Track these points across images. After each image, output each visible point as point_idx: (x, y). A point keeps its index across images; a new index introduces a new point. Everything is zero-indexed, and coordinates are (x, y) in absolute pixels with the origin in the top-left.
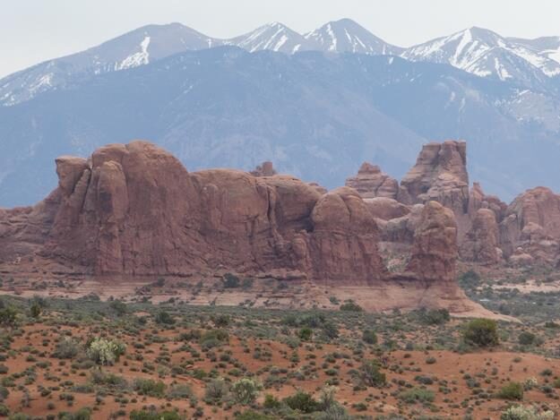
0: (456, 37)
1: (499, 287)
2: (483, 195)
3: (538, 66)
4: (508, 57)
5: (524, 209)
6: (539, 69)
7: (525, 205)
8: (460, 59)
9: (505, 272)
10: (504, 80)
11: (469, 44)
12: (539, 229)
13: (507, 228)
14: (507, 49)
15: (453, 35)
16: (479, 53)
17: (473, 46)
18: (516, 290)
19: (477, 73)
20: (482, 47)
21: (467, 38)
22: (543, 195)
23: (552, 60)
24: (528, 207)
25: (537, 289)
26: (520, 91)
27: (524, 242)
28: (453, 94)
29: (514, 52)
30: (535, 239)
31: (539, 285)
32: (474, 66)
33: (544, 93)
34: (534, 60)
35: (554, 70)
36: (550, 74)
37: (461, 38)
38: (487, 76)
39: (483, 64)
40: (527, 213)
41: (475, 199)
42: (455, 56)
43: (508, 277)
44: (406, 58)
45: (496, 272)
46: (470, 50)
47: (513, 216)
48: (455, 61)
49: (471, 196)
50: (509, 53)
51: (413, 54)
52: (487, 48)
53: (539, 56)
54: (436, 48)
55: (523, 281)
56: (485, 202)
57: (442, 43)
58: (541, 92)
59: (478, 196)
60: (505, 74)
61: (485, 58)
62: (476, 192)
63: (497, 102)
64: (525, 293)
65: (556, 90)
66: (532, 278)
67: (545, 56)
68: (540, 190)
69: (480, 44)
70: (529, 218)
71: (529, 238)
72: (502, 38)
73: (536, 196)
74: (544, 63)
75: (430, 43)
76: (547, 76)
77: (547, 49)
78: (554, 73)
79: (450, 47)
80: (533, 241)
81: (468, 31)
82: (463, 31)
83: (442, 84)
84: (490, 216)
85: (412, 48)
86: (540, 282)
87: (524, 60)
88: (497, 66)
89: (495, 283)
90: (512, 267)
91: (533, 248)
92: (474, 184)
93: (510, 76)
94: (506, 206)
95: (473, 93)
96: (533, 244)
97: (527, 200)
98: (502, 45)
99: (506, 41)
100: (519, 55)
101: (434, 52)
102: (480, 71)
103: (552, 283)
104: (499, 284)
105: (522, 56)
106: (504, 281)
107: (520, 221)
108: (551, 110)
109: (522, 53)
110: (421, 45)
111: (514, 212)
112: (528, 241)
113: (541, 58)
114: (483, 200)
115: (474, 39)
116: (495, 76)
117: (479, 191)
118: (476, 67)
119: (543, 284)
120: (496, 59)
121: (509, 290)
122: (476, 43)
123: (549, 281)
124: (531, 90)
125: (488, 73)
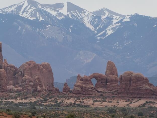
0: (21, 4)
1: (5, 101)
2: (8, 65)
3: (55, 15)
4: (43, 12)
5: (24, 70)
6: (55, 16)
7: (24, 68)
8: (23, 13)
9: (9, 94)
10: (41, 21)
11: (27, 7)
12: (29, 78)
13: (17, 78)
14: (42, 8)
15: (20, 3)
16: (30, 10)
17: (28, 8)
18: (12, 102)
19: (30, 18)
20: (32, 8)
21: (26, 4)
22: (32, 64)
23: (61, 13)
24: (25, 69)
25: (21, 101)
26: (47, 26)
27: (23, 83)
28: (20, 27)
29: (45, 9)
30: (27, 82)
31: (22, 100)
32: (29, 15)
33: (57, 26)
34: (53, 13)
35: (61, 17)
36: (60, 18)
37: (23, 4)
38: (34, 19)
39: (32, 15)
40: (25, 72)
41: (5, 66)
42: (21, 12)
43: (10, 97)
44: (1, 13)
45: (5, 95)
46: (27, 9)
47: (20, 73)
48: (21, 13)
49: (3, 65)
50: (43, 10)
51: (4, 11)
52: (34, 8)
53: (55, 11)
54: (13, 8)
55: (16, 98)
56: (9, 67)
57: (16, 6)
58: (56, 26)
59: (6, 65)
60: (41, 19)
61: (33, 12)
62: (5, 64)
63: (38, 30)
64: (16, 103)
65: (62, 25)
66: (19, 97)
67: (58, 11)
68: (31, 62)
69: (31, 7)
70: (26, 74)
71: (25, 82)
72: (40, 4)
73: (29, 65)
74: (57, 14)
75: (11, 7)
76: (59, 19)
77: (58, 8)
78: (61, 18)
79: (19, 8)
80: (26, 83)
81: (26, 1)
82: (24, 2)
83: (15, 23)
84: (4, 72)
85: (3, 9)
86: (22, 98)
87: (49, 13)
88: (38, 16)
89: (4, 99)
90: (13, 93)
91: (27, 86)
92: (5, 60)
93: (43, 20)
94: (17, 69)
95: (28, 26)
96: (27, 84)
97: (25, 66)
98: (40, 7)
99: (42, 5)
100: (47, 11)
101: (12, 10)
102: (31, 17)
103: (28, 99)
104: (6, 99)
105: (48, 11)
106: (8, 98)
107: (22, 75)
108: (60, 33)
109: (48, 10)
110: (7, 7)
111: (21, 71)
112: (24, 83)
113: (56, 12)
114: (8, 66)
115: (29, 5)
116: (37, 19)
117: (6, 63)
118: (29, 16)
119: (24, 99)
120: (38, 13)
121: (9, 102)
122: (29, 6)
123: (27, 98)
124: (52, 25)
125: (35, 18)
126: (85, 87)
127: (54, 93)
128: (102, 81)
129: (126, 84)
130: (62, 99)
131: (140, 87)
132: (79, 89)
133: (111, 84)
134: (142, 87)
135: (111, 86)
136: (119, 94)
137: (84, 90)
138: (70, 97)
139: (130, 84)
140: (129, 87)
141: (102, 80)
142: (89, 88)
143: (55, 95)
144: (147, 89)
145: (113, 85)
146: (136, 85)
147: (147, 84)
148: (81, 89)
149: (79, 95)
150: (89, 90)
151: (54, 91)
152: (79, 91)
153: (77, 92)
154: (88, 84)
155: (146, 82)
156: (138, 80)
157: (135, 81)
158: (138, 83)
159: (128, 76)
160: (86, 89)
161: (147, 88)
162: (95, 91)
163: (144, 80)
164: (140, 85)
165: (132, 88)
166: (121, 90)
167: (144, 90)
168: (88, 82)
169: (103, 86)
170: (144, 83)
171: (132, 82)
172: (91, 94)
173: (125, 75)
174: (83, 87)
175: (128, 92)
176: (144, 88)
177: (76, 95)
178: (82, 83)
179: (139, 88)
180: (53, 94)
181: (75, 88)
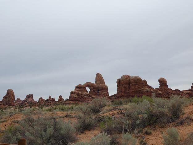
126: (81, 94)
127: (50, 102)
128: (94, 90)
129: (125, 87)
130: (59, 106)
131: (140, 89)
132: (76, 96)
133: (102, 92)
134: (142, 90)
135: (103, 93)
136: (118, 98)
137: (80, 97)
138: (67, 104)
139: (129, 88)
140: (129, 90)
141: (94, 88)
142: (85, 95)
143: (51, 104)
144: (147, 92)
145: (104, 93)
146: (135, 88)
147: (146, 86)
148: (78, 95)
149: (76, 102)
150: (85, 96)
151: (51, 101)
152: (76, 98)
153: (74, 99)
154: (83, 91)
155: (145, 85)
156: (137, 83)
157: (134, 84)
158: (137, 85)
159: (126, 79)
160: (82, 96)
161: (147, 90)
162: (90, 97)
163: (143, 83)
164: (140, 88)
165: (132, 91)
166: (121, 94)
167: (145, 92)
168: (83, 90)
169: (95, 93)
170: (143, 86)
171: (131, 84)
172: (87, 100)
173: (123, 78)
174: (80, 94)
175: (128, 96)
176: (145, 91)
177: (73, 102)
178: (78, 90)
179: (139, 91)
180: (50, 104)
181: (72, 95)
